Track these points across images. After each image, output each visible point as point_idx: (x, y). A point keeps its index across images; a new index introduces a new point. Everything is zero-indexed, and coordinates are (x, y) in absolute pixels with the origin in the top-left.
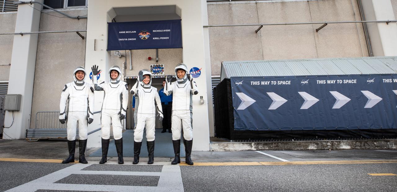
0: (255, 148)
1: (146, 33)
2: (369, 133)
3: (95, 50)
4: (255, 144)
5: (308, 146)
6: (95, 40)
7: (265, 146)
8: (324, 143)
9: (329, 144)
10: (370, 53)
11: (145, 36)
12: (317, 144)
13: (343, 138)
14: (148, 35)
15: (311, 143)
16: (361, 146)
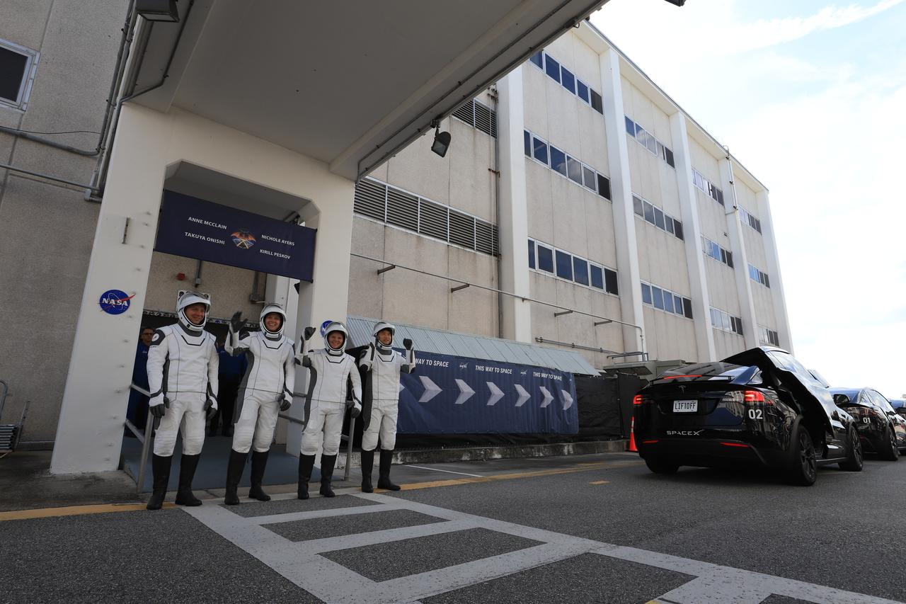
0: (401, 460)
1: (247, 236)
2: (516, 438)
3: (124, 243)
4: (402, 454)
5: (461, 457)
6: (128, 220)
7: (415, 458)
8: (478, 452)
9: (482, 452)
10: (500, 335)
11: (244, 241)
12: (471, 453)
13: (493, 444)
14: (252, 241)
15: (465, 451)
16: (510, 455)
